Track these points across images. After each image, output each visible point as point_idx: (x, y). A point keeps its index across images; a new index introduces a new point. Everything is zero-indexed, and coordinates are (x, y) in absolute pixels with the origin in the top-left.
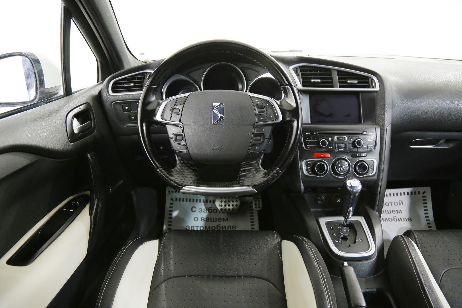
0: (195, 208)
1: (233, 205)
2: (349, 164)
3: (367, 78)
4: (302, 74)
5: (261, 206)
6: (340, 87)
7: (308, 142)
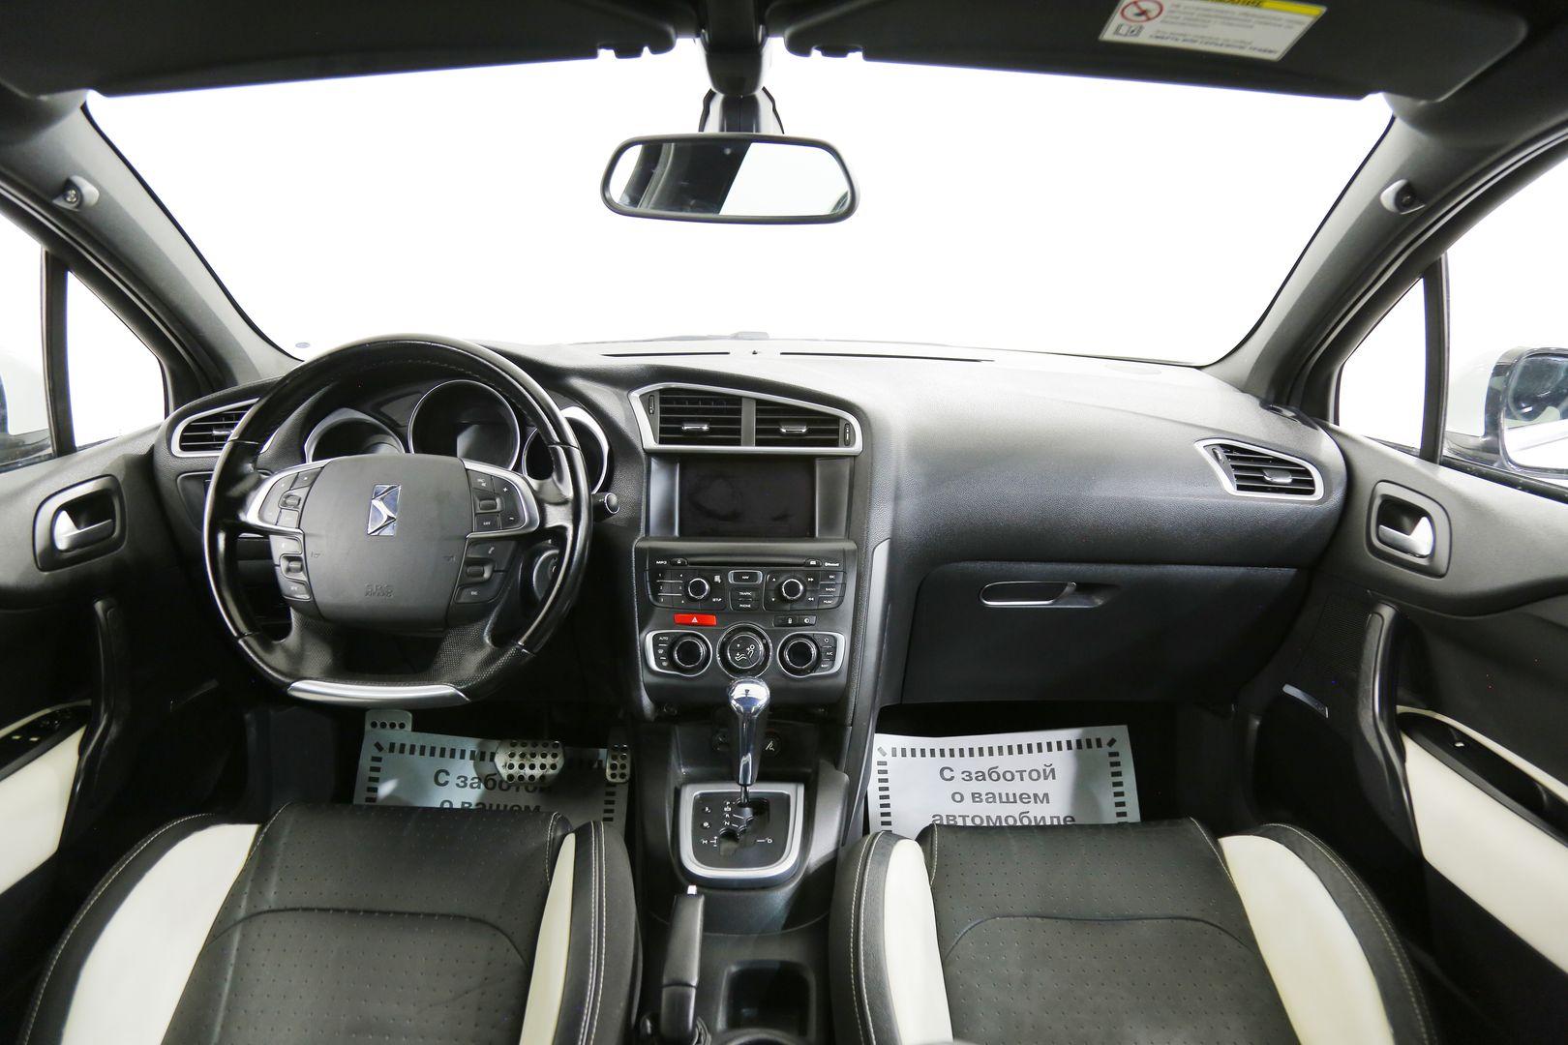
0: (448, 774)
1: (543, 767)
2: (766, 646)
3: (836, 420)
4: (663, 411)
5: (627, 771)
6: (759, 443)
7: (661, 584)
